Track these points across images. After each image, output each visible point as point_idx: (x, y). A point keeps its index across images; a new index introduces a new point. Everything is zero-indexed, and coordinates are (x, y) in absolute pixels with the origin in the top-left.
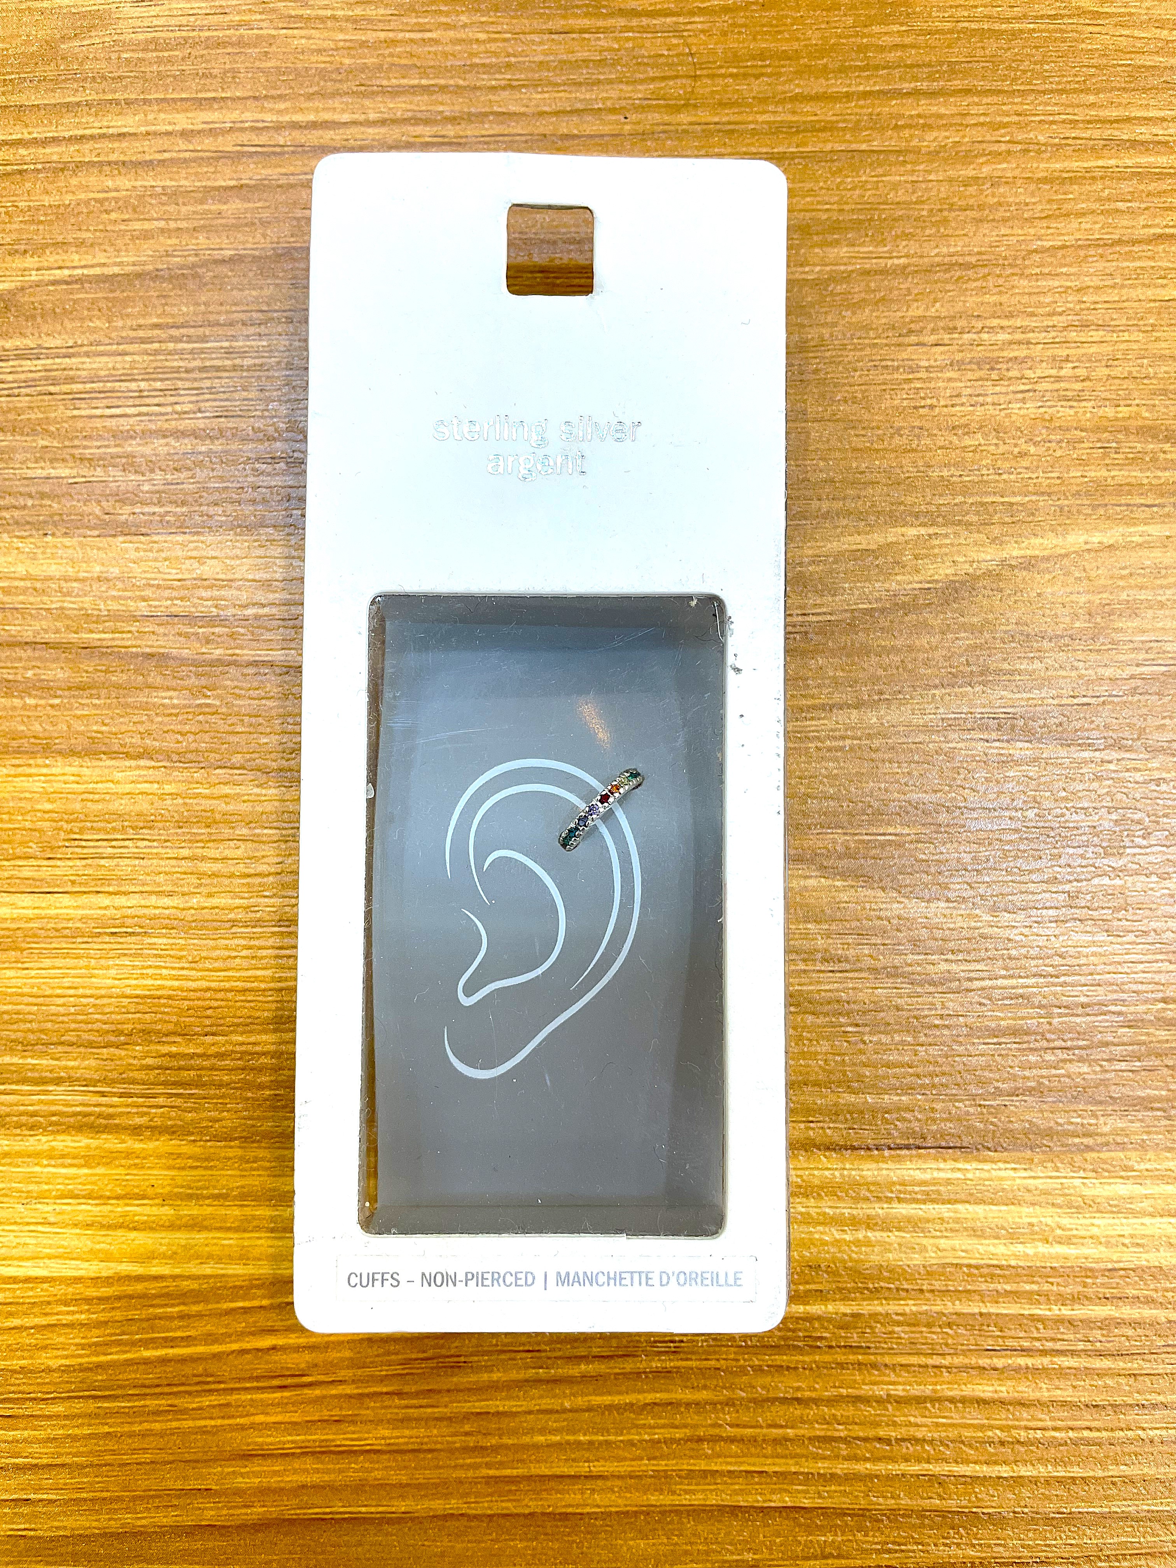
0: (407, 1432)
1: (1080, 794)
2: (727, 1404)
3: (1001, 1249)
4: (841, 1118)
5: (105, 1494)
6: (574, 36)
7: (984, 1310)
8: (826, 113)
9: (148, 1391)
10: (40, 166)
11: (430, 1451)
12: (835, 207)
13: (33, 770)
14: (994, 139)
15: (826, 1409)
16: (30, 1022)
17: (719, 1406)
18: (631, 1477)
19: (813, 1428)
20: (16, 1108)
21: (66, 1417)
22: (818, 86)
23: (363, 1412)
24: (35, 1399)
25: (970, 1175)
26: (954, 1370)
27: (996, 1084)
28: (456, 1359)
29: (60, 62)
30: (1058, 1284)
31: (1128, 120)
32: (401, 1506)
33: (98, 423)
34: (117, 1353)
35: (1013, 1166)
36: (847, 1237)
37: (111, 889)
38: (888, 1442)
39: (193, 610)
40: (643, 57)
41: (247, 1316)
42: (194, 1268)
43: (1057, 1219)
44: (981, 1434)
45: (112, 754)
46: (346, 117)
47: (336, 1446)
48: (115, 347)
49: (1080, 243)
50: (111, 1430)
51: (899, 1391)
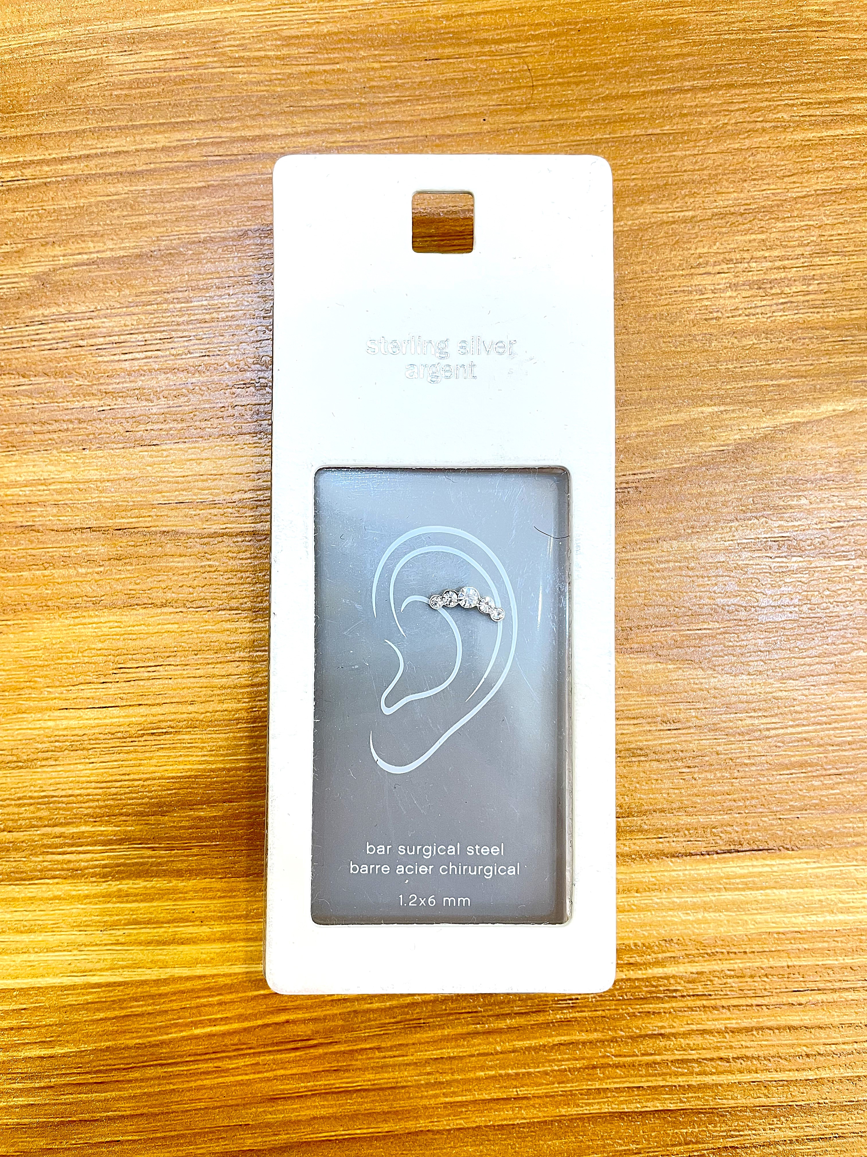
0: (386, 1075)
1: (839, 592)
2: (612, 1041)
3: (800, 920)
4: (682, 833)
5: (173, 1133)
6: (443, 61)
7: (790, 964)
8: (631, 108)
9: (199, 1058)
10: (60, 179)
11: (403, 1087)
12: (639, 176)
13: (87, 620)
14: (751, 120)
15: (682, 1040)
16: (98, 800)
17: (606, 1043)
18: (547, 1097)
19: (674, 1054)
20: (91, 863)
21: (142, 1080)
22: (622, 89)
23: (354, 1063)
24: (118, 1069)
25: (775, 869)
26: (771, 1007)
27: (791, 803)
28: (418, 1022)
29: (68, 100)
30: (842, 942)
31: (848, 100)
32: (386, 1127)
33: (117, 366)
34: (175, 1032)
35: (806, 860)
36: (691, 918)
37: (149, 702)
38: (728, 1061)
39: (195, 497)
40: (494, 74)
41: (268, 1000)
42: (225, 969)
43: (839, 896)
44: (792, 1051)
45: (145, 606)
46: (281, 131)
47: (336, 1088)
48: (125, 309)
49: (818, 192)
50: (175, 1087)
51: (733, 1024)
